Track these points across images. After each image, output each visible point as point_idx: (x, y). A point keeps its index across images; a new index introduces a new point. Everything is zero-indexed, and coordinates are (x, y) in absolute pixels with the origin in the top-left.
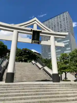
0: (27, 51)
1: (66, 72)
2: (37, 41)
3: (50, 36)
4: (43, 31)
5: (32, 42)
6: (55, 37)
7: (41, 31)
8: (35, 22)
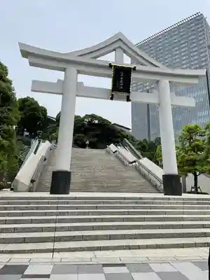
0: (96, 122)
1: (198, 173)
2: (125, 94)
3: (159, 81)
4: (139, 67)
5: (112, 95)
6: (170, 82)
7: (135, 67)
8: (120, 44)
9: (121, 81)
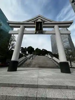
2: (41, 31)
3: (54, 26)
5: (36, 32)
6: (59, 26)
7: (44, 21)
8: (40, 18)
9: (39, 27)
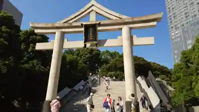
2: (94, 42)
3: (122, 28)
5: (85, 45)
6: (130, 28)
7: (100, 23)
